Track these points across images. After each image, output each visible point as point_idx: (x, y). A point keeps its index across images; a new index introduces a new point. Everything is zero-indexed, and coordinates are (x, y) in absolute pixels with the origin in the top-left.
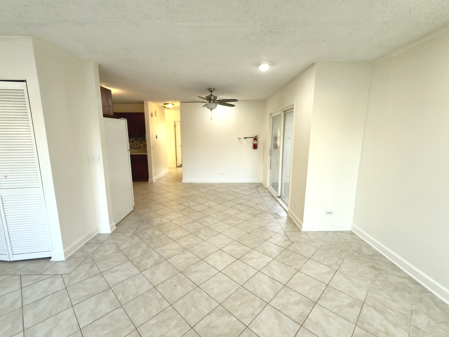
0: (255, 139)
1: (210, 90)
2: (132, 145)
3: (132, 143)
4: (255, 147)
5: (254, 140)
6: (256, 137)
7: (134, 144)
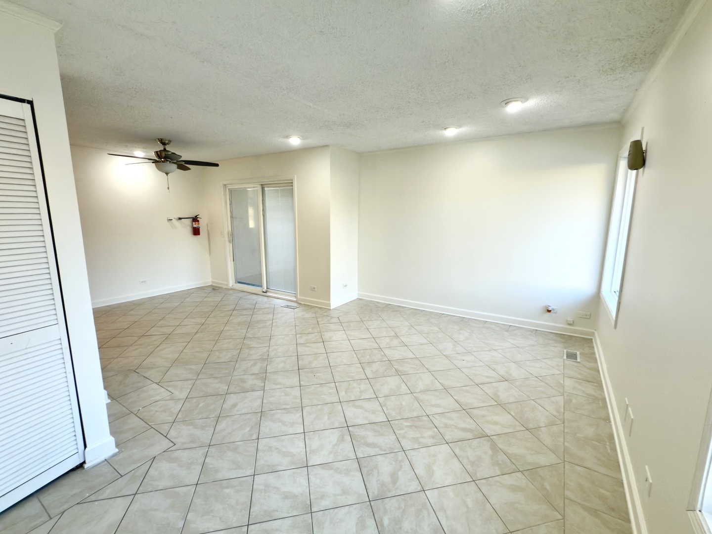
0: (195, 219)
1: (163, 141)
4: (196, 232)
5: (193, 221)
6: (196, 216)
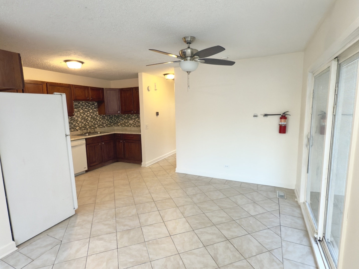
0: (284, 117)
1: (186, 40)
2: (134, 123)
3: (134, 120)
4: (283, 130)
5: (281, 118)
6: (284, 113)
7: (135, 121)
